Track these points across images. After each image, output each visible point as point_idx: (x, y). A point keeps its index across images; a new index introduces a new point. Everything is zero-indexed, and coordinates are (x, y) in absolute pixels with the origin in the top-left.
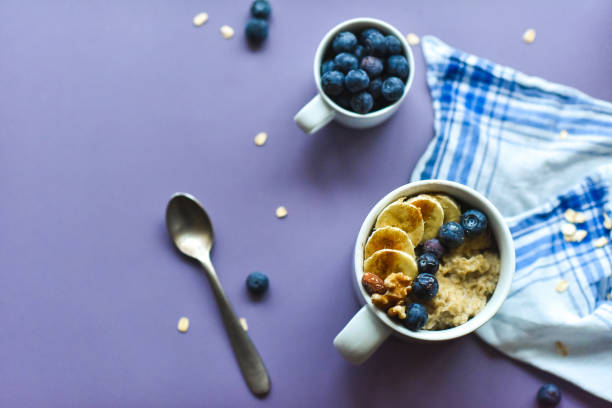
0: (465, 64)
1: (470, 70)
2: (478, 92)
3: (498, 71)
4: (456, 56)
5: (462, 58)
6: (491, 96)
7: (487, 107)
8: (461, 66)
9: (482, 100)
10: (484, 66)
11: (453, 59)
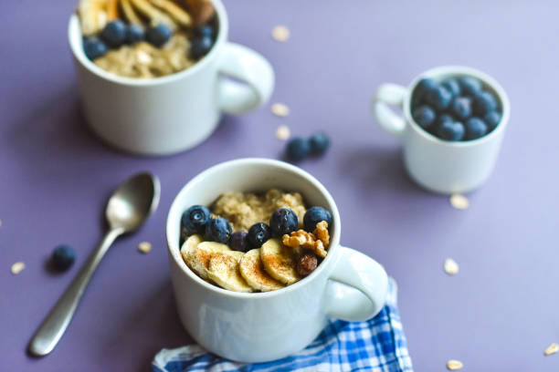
0: (389, 321)
1: (386, 328)
2: (370, 348)
3: (402, 352)
4: (391, 310)
5: (392, 315)
6: (373, 361)
7: (360, 363)
8: (386, 318)
9: (364, 355)
10: (397, 338)
11: (387, 309)
